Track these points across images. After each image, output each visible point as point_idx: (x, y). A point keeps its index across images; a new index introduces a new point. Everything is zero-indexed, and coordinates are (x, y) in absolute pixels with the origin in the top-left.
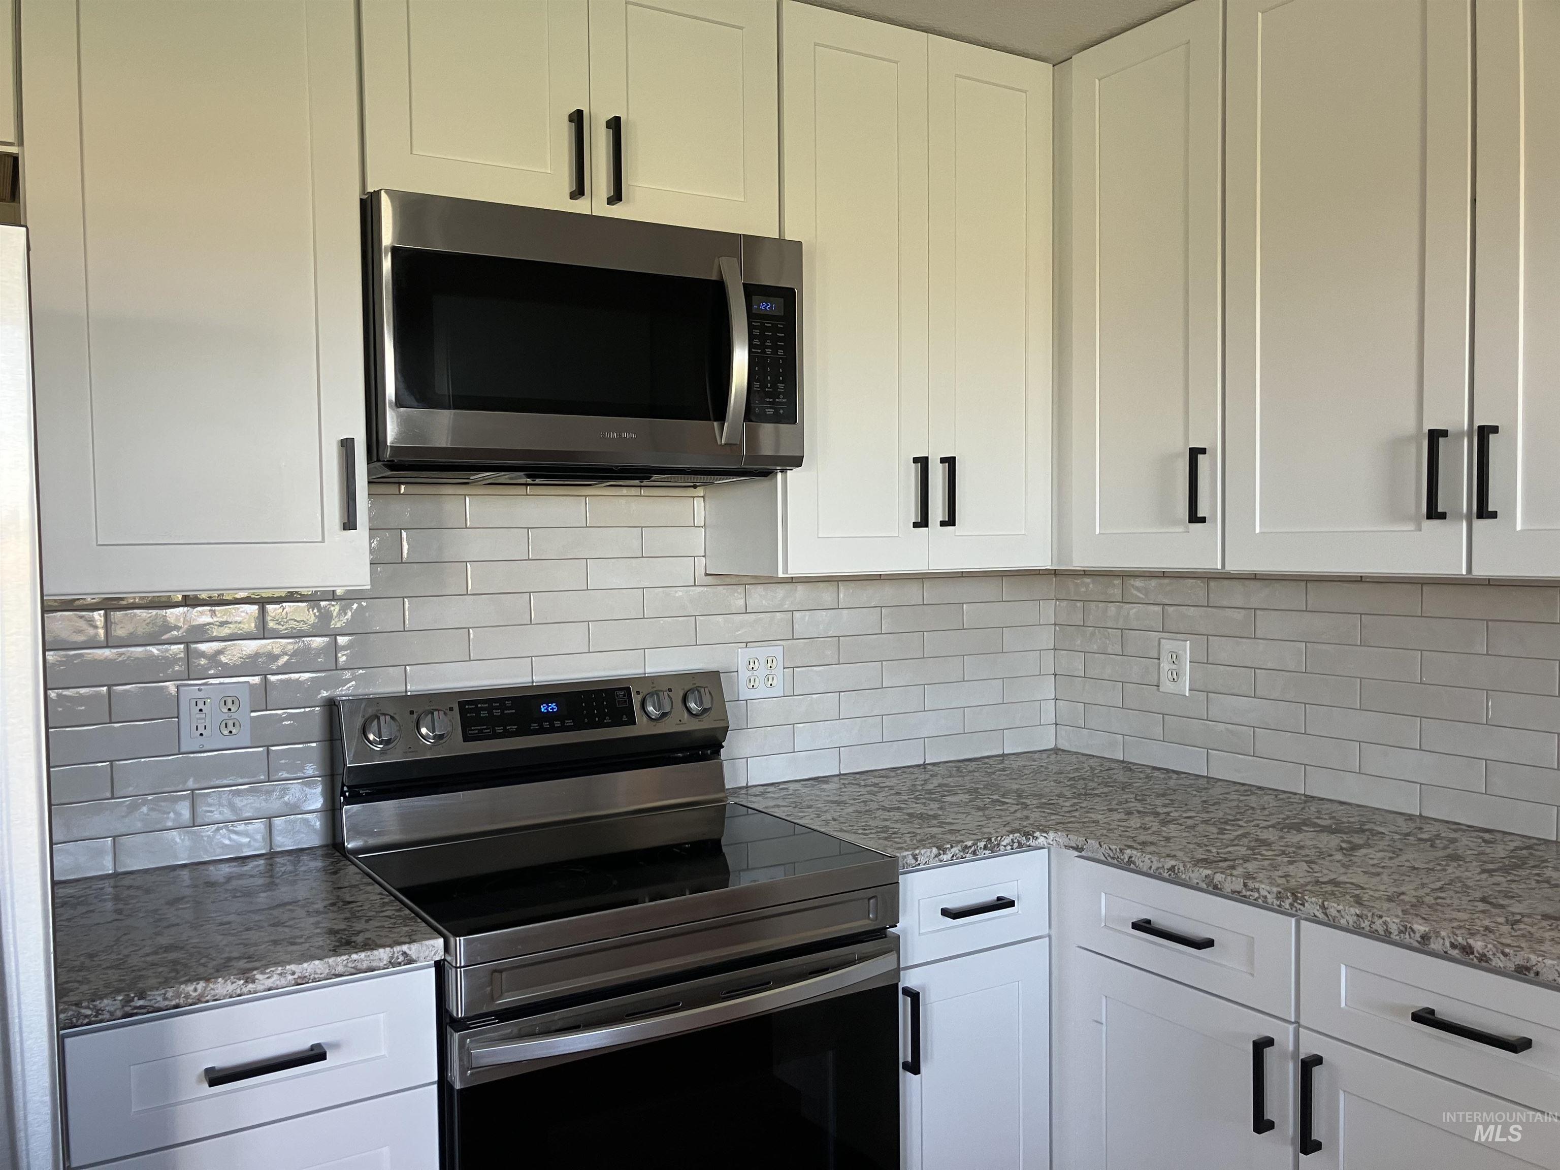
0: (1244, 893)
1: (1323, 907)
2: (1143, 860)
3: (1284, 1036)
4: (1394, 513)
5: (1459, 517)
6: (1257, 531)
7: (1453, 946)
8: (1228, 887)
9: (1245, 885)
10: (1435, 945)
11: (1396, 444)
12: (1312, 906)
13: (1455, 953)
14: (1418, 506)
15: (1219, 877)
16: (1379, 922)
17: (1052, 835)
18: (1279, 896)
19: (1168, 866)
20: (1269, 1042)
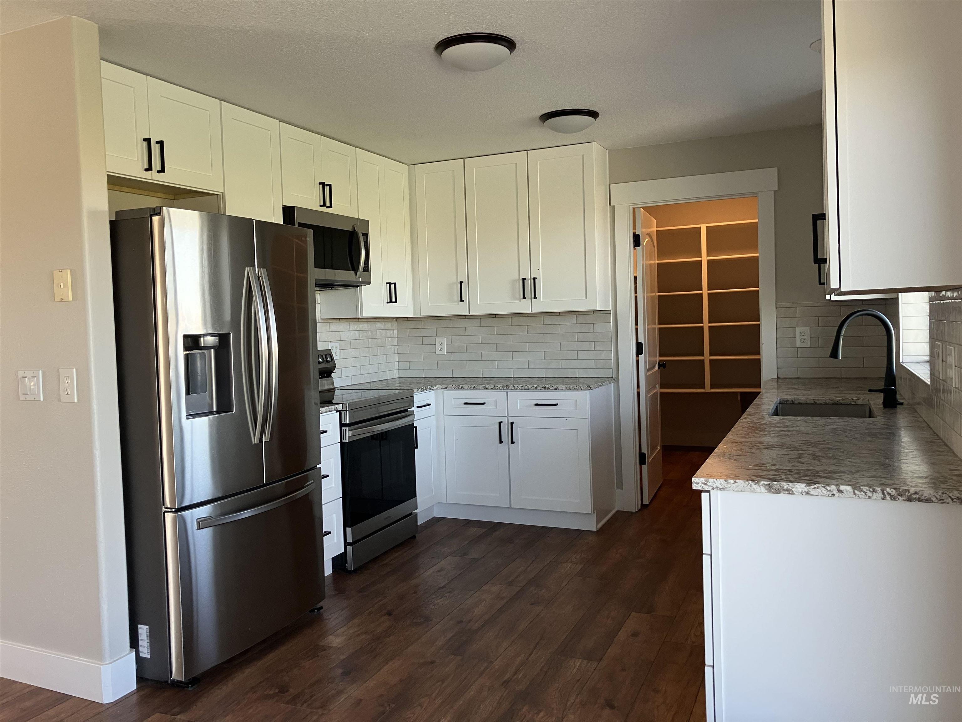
0: (494, 388)
1: (514, 386)
2: (465, 387)
3: (504, 420)
4: (514, 297)
5: (529, 298)
6: (479, 303)
7: (542, 388)
8: (490, 388)
9: (494, 386)
10: (538, 388)
11: (514, 281)
12: (511, 387)
13: (543, 389)
14: (520, 295)
15: (487, 386)
16: (526, 387)
17: (437, 386)
18: (503, 387)
19: (473, 386)
20: (502, 422)
